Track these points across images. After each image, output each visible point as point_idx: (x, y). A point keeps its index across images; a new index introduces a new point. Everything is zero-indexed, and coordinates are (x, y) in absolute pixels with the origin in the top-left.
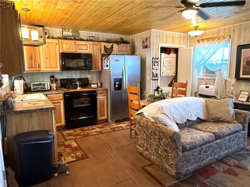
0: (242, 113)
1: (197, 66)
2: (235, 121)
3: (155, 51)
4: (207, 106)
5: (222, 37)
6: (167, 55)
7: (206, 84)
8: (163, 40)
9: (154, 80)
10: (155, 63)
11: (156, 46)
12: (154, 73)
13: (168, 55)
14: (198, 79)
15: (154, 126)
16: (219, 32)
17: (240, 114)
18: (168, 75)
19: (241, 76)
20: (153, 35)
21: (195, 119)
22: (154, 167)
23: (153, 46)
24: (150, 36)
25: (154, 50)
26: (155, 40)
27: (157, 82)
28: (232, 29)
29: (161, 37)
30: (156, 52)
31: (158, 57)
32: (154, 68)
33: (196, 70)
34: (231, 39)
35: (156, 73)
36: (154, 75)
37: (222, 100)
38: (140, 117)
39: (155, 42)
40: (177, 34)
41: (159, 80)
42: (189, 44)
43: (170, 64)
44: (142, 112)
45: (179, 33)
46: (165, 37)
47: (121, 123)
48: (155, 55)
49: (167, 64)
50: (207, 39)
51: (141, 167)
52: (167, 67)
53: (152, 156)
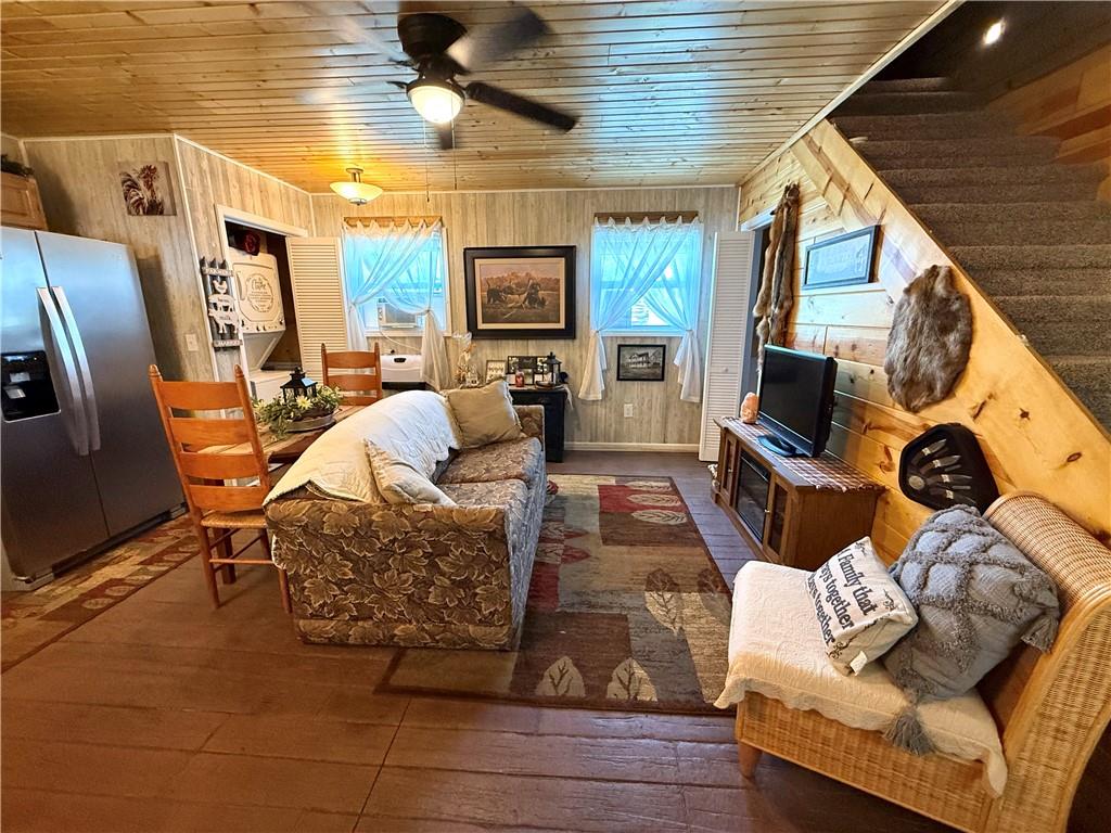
0: (532, 411)
1: (356, 299)
2: (523, 434)
3: (203, 230)
4: (454, 409)
5: (422, 221)
6: (247, 258)
7: (393, 352)
8: (228, 193)
9: (225, 349)
10: (215, 282)
11: (206, 213)
12: (222, 324)
13: (248, 256)
14: (368, 338)
15: (406, 517)
16: (409, 204)
17: (528, 415)
18: (262, 331)
19: (481, 326)
20: (183, 162)
21: (445, 455)
22: (416, 658)
23: (193, 210)
24: (166, 165)
25: (200, 229)
26: (195, 183)
27: (236, 358)
28: (444, 201)
29: (221, 177)
30: (211, 238)
31: (224, 261)
32: (215, 304)
33: (355, 312)
34: (444, 229)
35: (229, 322)
36: (221, 332)
37: (487, 387)
38: (307, 504)
39: (199, 197)
40: (274, 182)
41: (242, 348)
42: (317, 227)
43: (262, 290)
44: (310, 482)
45: (281, 182)
46: (233, 182)
47: (95, 563)
48: (207, 248)
49: (250, 289)
50: (376, 219)
51: (376, 692)
52: (253, 301)
53: (394, 629)
